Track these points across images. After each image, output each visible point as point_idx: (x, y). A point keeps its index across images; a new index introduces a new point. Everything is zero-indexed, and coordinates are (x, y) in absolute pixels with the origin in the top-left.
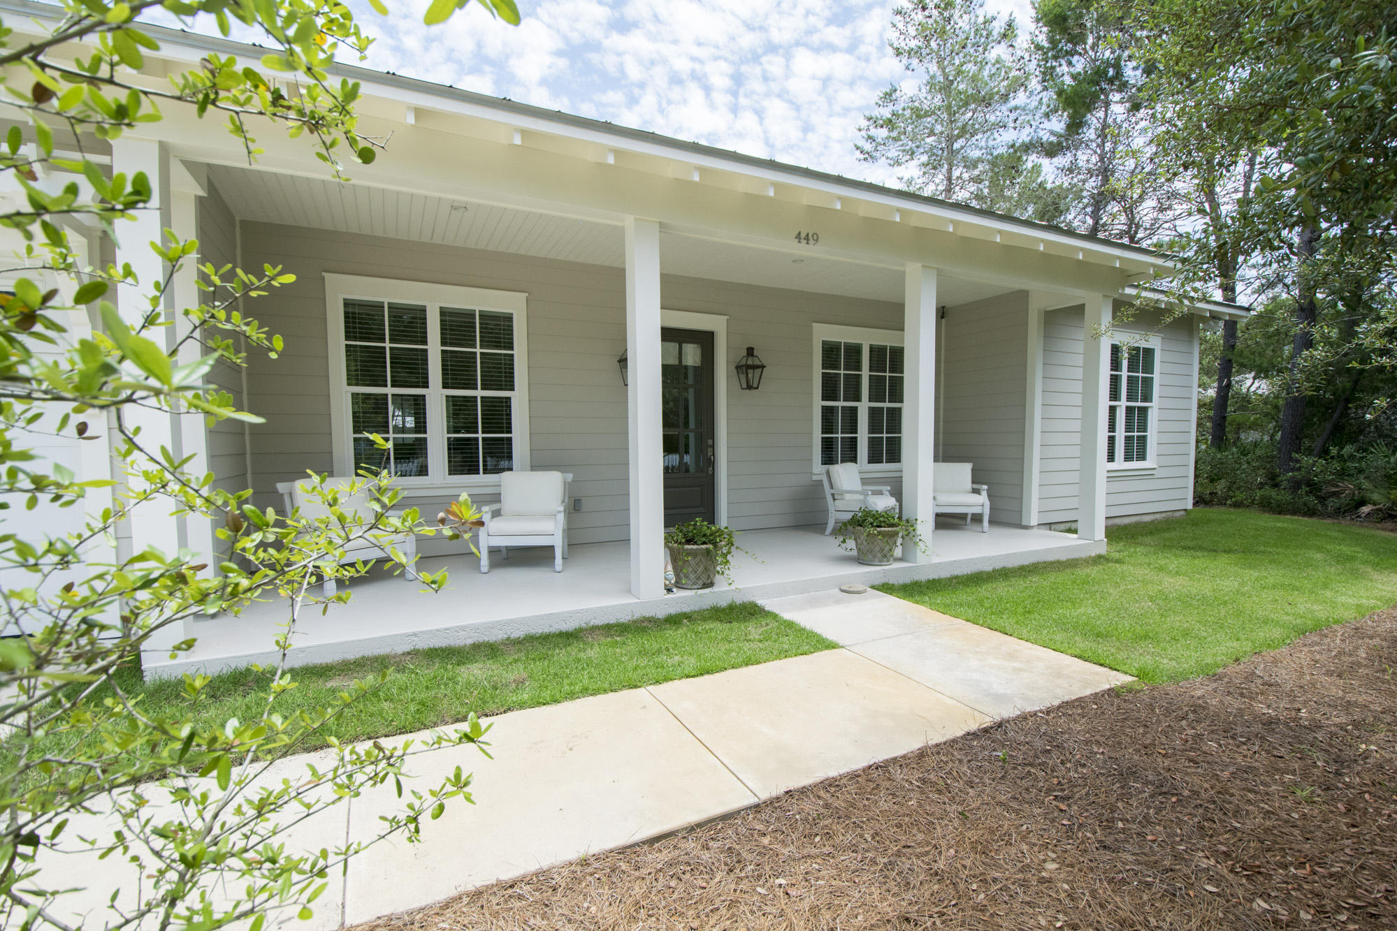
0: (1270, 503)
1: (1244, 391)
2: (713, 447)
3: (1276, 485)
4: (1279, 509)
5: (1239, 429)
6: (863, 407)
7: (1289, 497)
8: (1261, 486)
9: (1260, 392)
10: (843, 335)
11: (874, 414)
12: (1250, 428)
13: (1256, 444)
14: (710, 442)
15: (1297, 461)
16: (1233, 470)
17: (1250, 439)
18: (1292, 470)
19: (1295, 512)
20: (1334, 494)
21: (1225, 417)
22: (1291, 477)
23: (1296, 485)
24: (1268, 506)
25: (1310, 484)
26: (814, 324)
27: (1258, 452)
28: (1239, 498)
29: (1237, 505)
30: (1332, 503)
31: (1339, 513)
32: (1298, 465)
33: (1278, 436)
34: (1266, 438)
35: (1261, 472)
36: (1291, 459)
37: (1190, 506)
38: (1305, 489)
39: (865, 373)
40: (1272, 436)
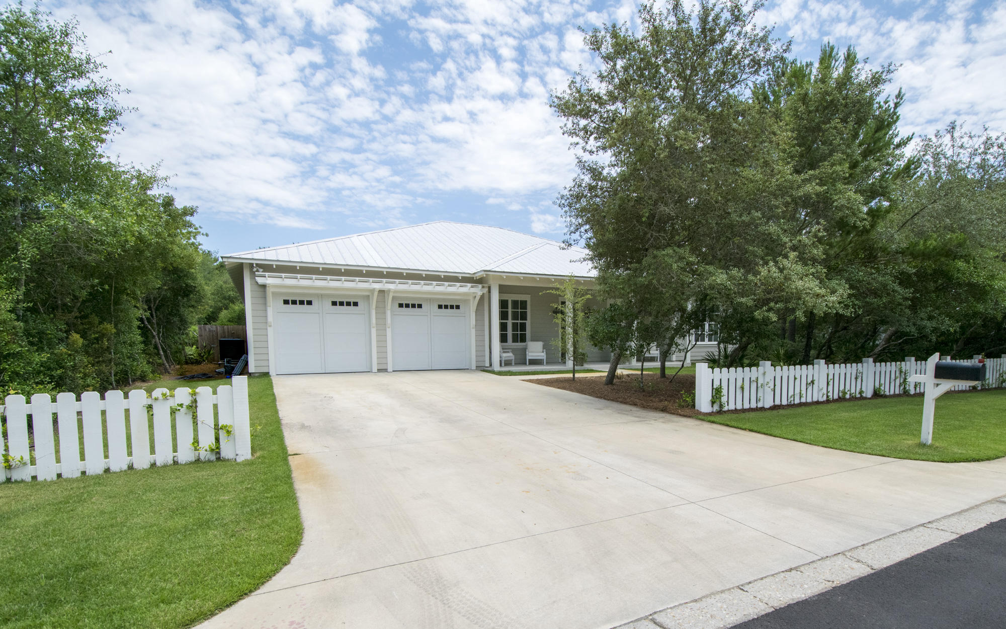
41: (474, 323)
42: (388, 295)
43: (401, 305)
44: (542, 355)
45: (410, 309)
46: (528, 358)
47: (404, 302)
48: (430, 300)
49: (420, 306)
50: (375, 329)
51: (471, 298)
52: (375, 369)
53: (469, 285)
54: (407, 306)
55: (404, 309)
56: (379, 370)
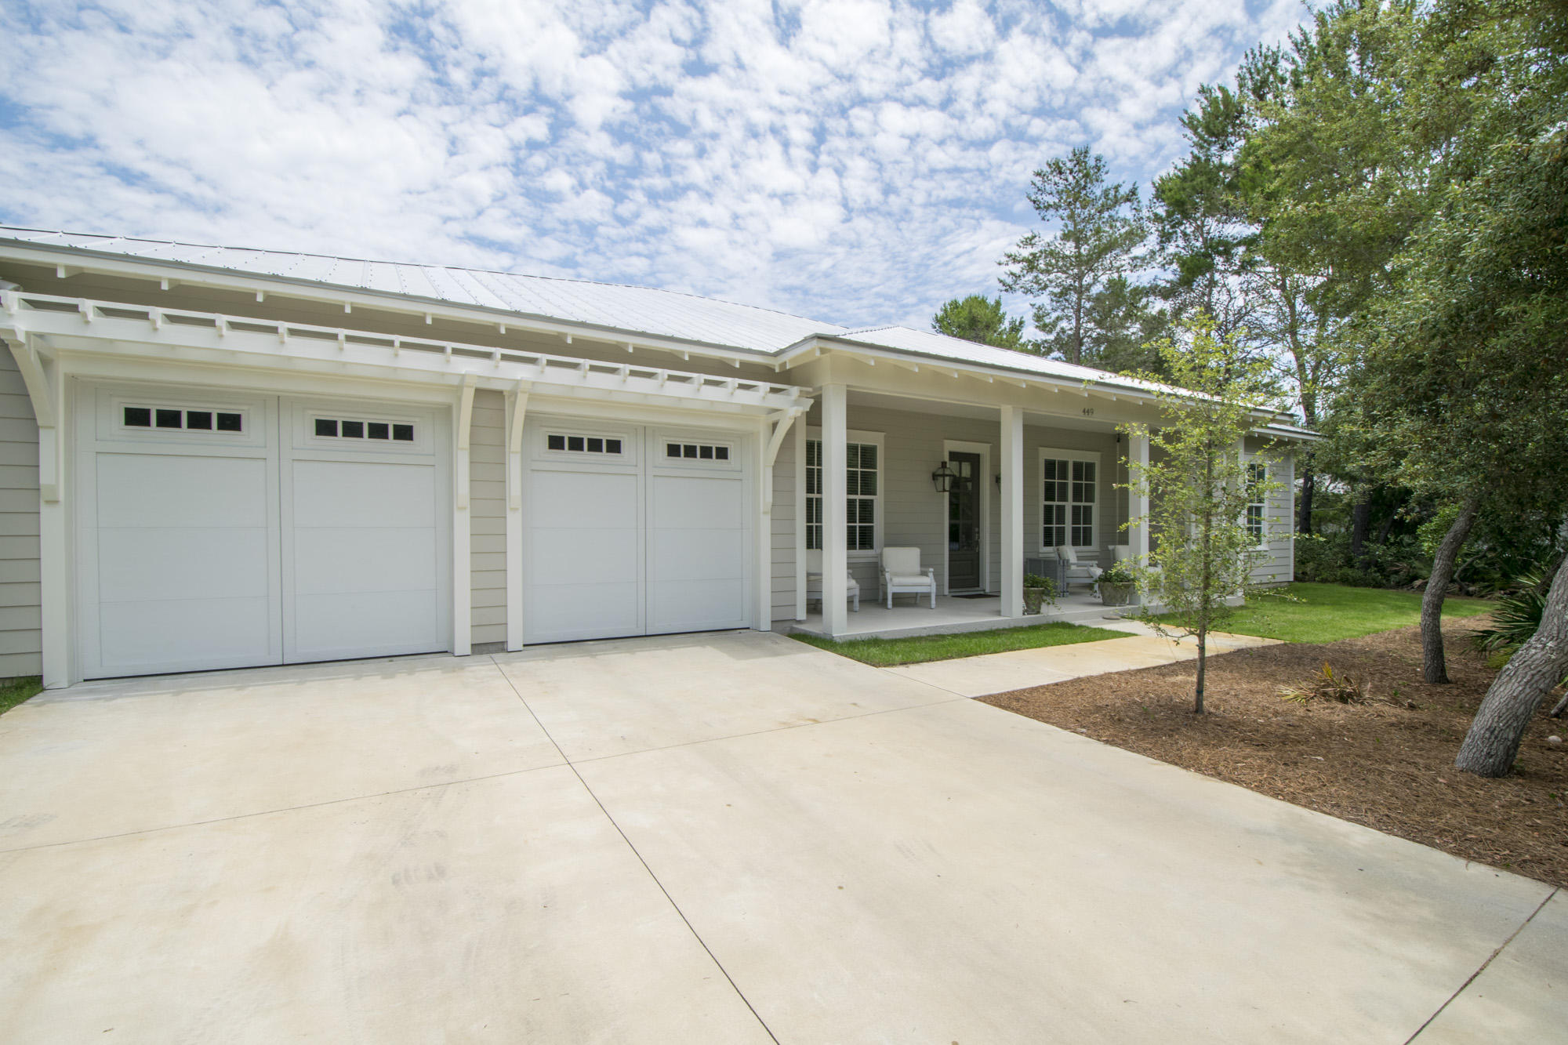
0: (1348, 579)
1: (1323, 489)
2: (978, 533)
3: (1352, 567)
4: (1355, 583)
5: (1320, 522)
6: (1069, 505)
7: (1360, 574)
8: (1340, 567)
9: (1336, 491)
10: (1057, 455)
11: (1076, 509)
12: (1330, 521)
13: (1335, 535)
14: (977, 530)
15: (1366, 547)
16: (1319, 554)
17: (1329, 531)
18: (1363, 554)
19: (1366, 585)
20: (1396, 572)
21: (1310, 513)
22: (1364, 560)
23: (1367, 565)
24: (1345, 581)
25: (1376, 564)
26: (1041, 448)
27: (1338, 541)
28: (1324, 576)
29: (1324, 581)
30: (1394, 578)
31: (1399, 585)
32: (1366, 550)
33: (1352, 528)
34: (1343, 530)
35: (1340, 555)
36: (1362, 546)
37: (1292, 579)
38: (1373, 569)
39: (1070, 482)
40: (1347, 529)
41: (769, 499)
42: (514, 404)
43: (556, 443)
44: (926, 584)
45: (586, 455)
46: (891, 590)
47: (567, 433)
48: (645, 431)
49: (614, 447)
50: (467, 514)
51: (762, 429)
52: (463, 644)
53: (764, 386)
54: (576, 444)
55: (566, 454)
56: (480, 648)
